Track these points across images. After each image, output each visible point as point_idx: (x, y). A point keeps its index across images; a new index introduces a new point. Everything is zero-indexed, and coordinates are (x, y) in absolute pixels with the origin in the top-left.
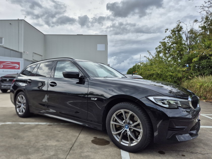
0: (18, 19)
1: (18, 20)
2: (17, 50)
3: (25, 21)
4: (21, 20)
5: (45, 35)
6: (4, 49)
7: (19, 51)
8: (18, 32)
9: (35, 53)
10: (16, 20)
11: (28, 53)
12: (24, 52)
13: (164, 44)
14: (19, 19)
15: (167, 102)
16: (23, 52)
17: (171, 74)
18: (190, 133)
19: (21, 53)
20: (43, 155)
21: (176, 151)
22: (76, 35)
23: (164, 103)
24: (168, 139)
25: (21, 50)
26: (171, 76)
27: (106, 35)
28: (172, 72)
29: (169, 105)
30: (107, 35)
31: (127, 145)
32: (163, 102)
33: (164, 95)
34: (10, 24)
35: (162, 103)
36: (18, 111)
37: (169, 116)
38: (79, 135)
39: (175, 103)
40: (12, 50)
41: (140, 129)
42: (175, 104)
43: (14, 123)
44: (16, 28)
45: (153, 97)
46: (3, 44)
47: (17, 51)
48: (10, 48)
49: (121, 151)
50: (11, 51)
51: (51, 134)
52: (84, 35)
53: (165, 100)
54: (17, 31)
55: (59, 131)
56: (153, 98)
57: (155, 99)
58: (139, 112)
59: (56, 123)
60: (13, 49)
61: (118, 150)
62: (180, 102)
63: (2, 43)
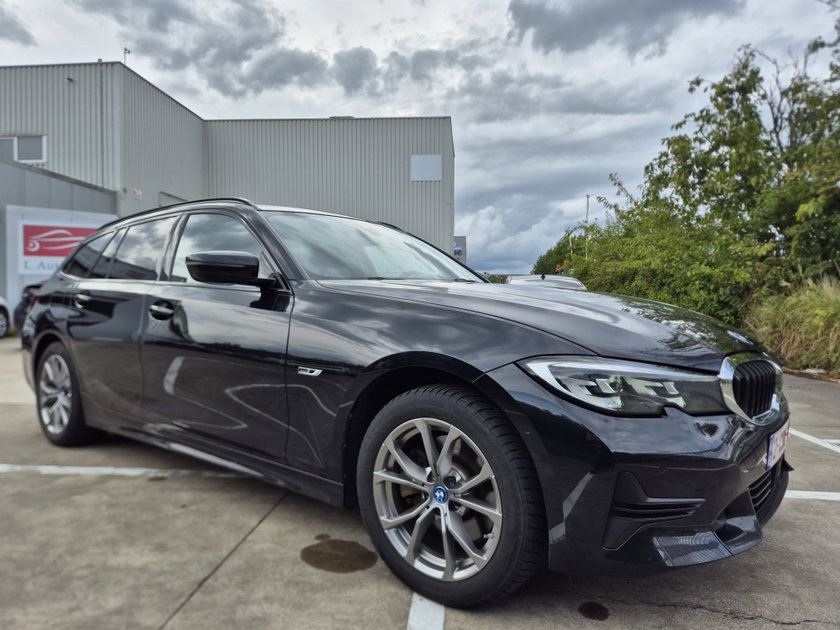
0: (100, 60)
1: (99, 66)
2: (100, 185)
3: (125, 67)
4: (110, 66)
5: (207, 121)
6: (45, 178)
7: (106, 187)
8: (99, 112)
9: (169, 195)
10: (91, 64)
11: (140, 193)
12: (125, 190)
13: (681, 146)
14: (104, 61)
15: (613, 385)
16: (121, 193)
17: (707, 270)
18: (726, 525)
19: (114, 194)
20: (72, 610)
21: (664, 605)
22: (326, 120)
23: (596, 392)
24: (611, 555)
25: (114, 183)
26: (708, 278)
27: (444, 118)
28: (710, 264)
29: (622, 399)
30: (450, 118)
31: (438, 575)
32: (592, 384)
33: (599, 355)
34: (69, 79)
35: (590, 388)
36: (46, 420)
37: (612, 451)
38: (261, 522)
39: (655, 389)
40: (78, 183)
41: (493, 506)
42: (652, 393)
43: (18, 468)
44: (93, 95)
45: (550, 363)
46: (44, 160)
47: (95, 188)
48: (72, 176)
49: (416, 598)
50: (76, 187)
51: (144, 517)
52: (357, 119)
53: (604, 375)
54: (96, 110)
55: (183, 506)
56: (550, 367)
57: (554, 371)
58: (488, 431)
59: (184, 472)
60: (83, 180)
61: (402, 592)
62: (679, 384)
63: (40, 158)
